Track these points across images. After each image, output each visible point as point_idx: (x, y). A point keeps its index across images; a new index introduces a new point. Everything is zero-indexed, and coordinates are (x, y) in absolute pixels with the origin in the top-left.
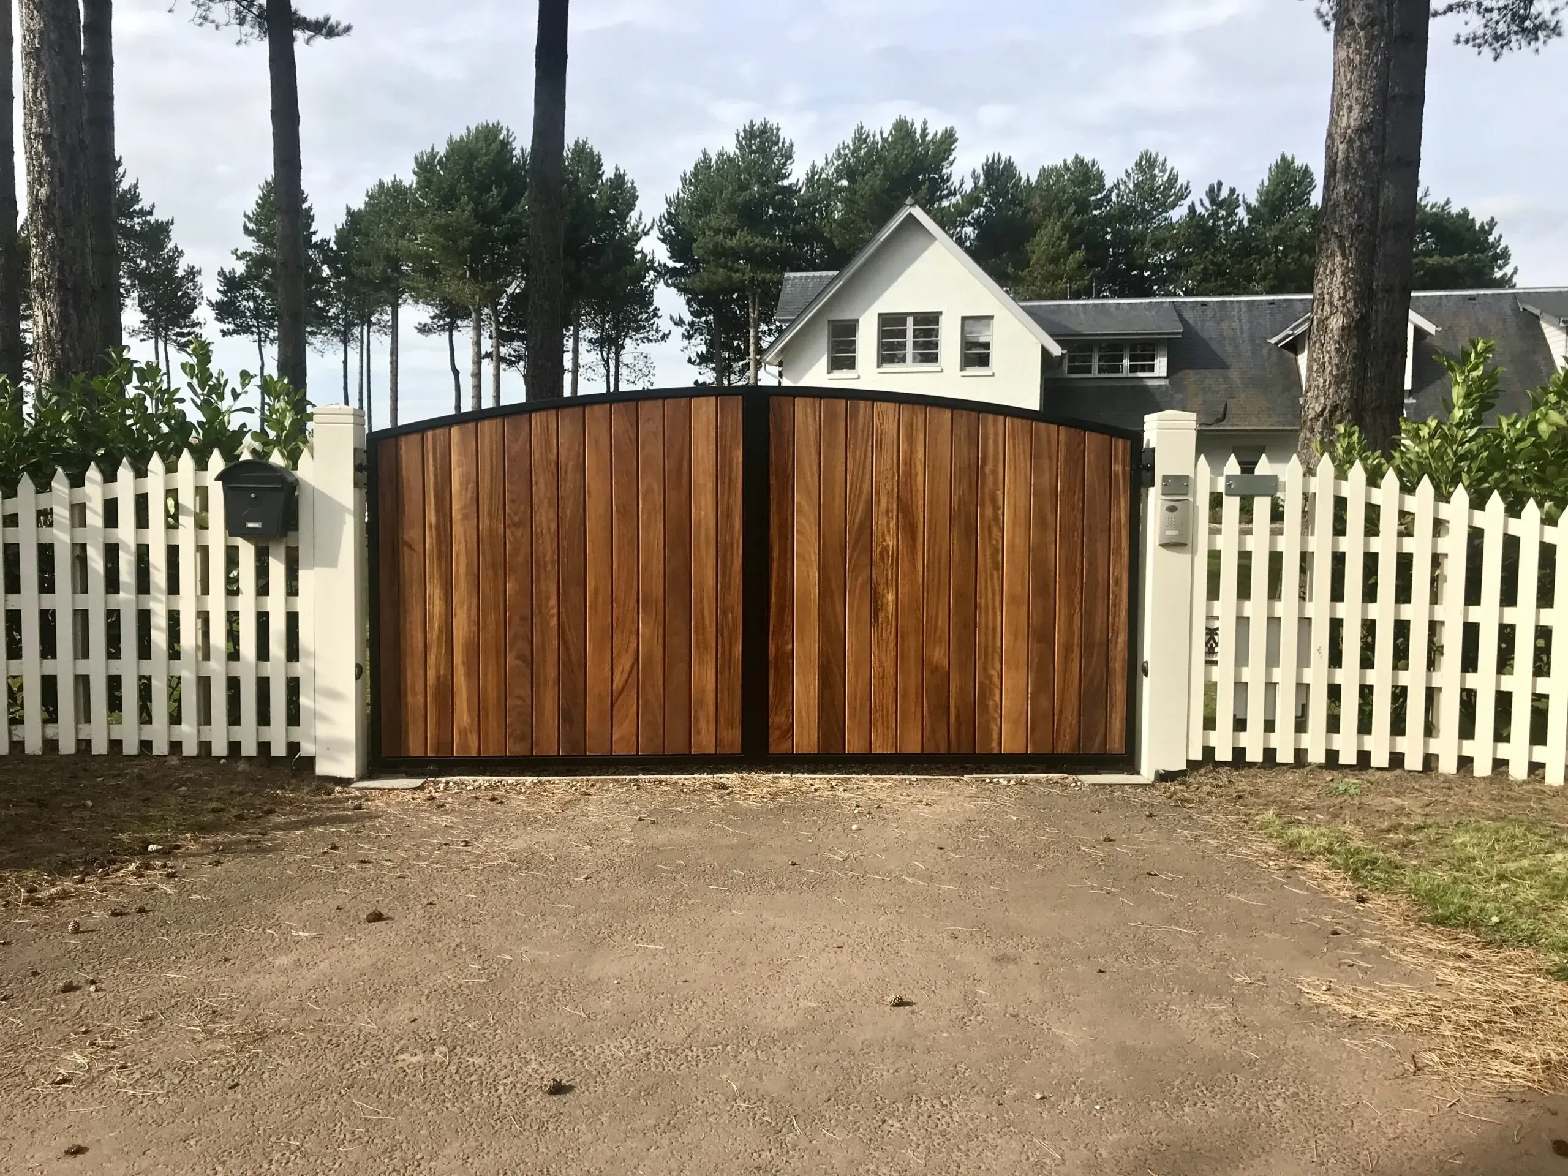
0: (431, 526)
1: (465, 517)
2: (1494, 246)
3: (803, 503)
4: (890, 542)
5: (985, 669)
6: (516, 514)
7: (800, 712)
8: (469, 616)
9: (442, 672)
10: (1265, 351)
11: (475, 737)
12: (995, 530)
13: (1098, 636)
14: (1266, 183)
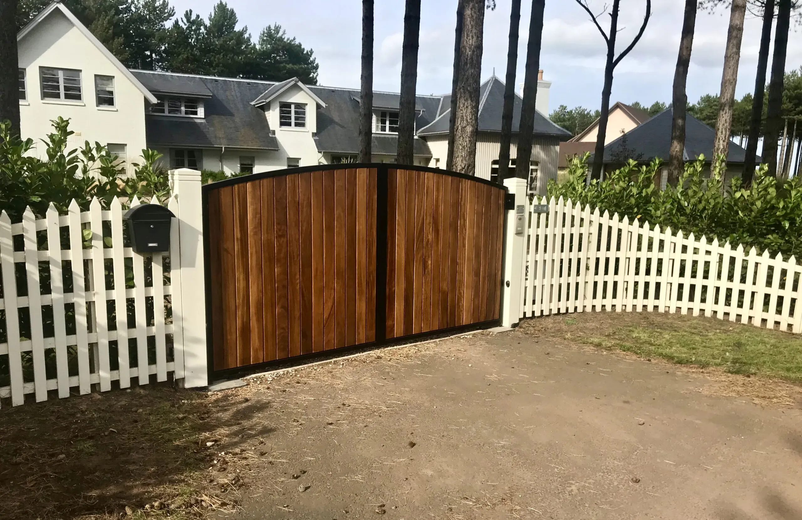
0: (237, 239)
1: (255, 234)
2: (313, 62)
3: (400, 220)
4: (430, 237)
5: (459, 290)
6: (280, 230)
7: (397, 318)
8: (258, 288)
9: (245, 320)
10: (249, 108)
11: (262, 353)
12: (464, 230)
13: (493, 273)
14: (213, 15)
